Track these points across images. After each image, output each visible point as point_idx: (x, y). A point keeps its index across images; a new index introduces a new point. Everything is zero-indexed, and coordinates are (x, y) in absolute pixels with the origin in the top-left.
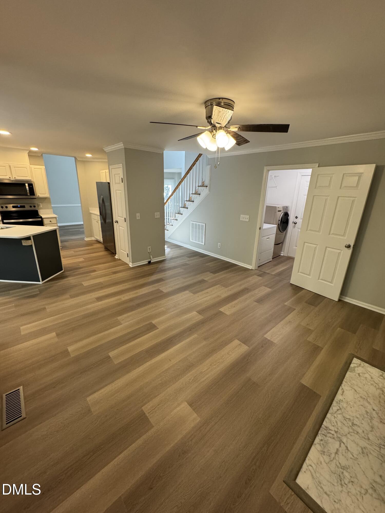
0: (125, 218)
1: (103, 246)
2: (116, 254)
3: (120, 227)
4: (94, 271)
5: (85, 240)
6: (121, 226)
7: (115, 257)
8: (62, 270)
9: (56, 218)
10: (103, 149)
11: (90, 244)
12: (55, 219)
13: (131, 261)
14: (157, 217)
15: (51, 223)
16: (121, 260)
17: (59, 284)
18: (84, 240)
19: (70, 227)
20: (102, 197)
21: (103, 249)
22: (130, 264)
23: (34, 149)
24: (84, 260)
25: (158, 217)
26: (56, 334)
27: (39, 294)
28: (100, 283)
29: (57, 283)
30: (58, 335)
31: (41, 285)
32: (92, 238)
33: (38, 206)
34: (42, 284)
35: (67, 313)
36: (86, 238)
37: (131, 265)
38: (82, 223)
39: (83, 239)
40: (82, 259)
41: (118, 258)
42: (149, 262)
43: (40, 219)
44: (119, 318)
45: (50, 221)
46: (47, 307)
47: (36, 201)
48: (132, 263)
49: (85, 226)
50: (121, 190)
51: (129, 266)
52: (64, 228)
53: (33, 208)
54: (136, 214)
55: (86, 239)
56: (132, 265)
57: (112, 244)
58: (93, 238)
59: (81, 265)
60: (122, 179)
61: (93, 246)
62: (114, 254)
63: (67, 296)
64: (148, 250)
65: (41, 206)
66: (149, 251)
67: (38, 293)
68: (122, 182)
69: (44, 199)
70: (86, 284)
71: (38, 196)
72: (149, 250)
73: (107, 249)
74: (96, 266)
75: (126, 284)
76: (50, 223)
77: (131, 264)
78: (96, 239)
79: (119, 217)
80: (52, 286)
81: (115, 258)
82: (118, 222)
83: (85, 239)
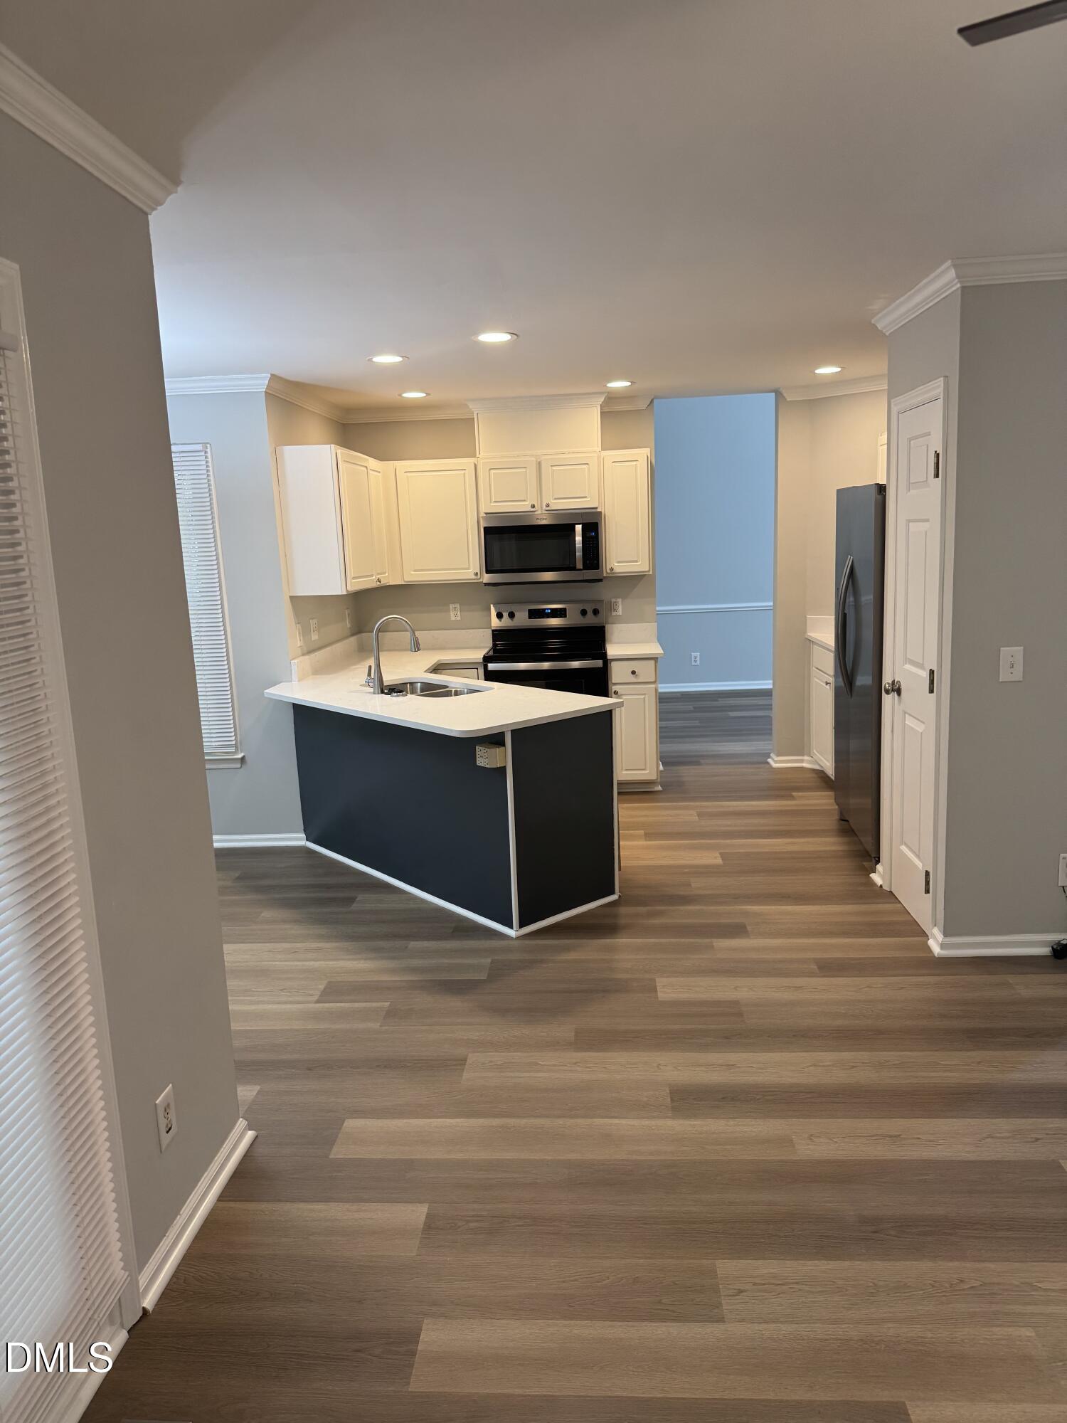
0: (932, 672)
1: (837, 807)
2: (878, 862)
3: (910, 722)
4: (738, 930)
5: (771, 766)
6: (910, 715)
7: (872, 875)
8: (613, 893)
9: (655, 659)
10: (873, 321)
11: (785, 785)
12: (652, 662)
13: (941, 922)
15: (635, 680)
16: (900, 902)
17: (572, 956)
18: (768, 763)
19: (732, 701)
20: (850, 558)
21: (832, 822)
22: (935, 938)
23: (619, 385)
24: (719, 861)
26: (428, 1216)
27: (484, 981)
28: (733, 1009)
29: (568, 949)
30: (430, 1225)
31: (511, 943)
32: (802, 761)
33: (611, 607)
34: (518, 938)
35: (524, 1121)
36: (776, 758)
37: (936, 944)
38: (767, 684)
39: (762, 759)
40: (713, 858)
41: (886, 888)
42: (1060, 953)
43: (599, 663)
44: (727, 1267)
45: (633, 673)
46: (473, 1058)
47: (602, 592)
48: (946, 934)
49: (776, 701)
50: (927, 520)
51: (929, 949)
52: (715, 703)
53: (590, 620)
54: (999, 650)
55: (777, 762)
56: (943, 946)
57: (868, 802)
58: (806, 758)
59: (698, 885)
60: (937, 455)
61: (793, 798)
62: (870, 856)
63: (563, 1029)
65: (620, 612)
66: (1062, 882)
67: (483, 976)
68: (937, 476)
69: (633, 581)
70: (670, 989)
71: (612, 569)
72: (1066, 876)
73: (846, 827)
74: (756, 908)
75: (864, 1056)
76: (632, 678)
77: (940, 937)
78: (817, 767)
79: (908, 667)
80: (542, 961)
81: (873, 884)
82: (899, 692)
83: (770, 760)
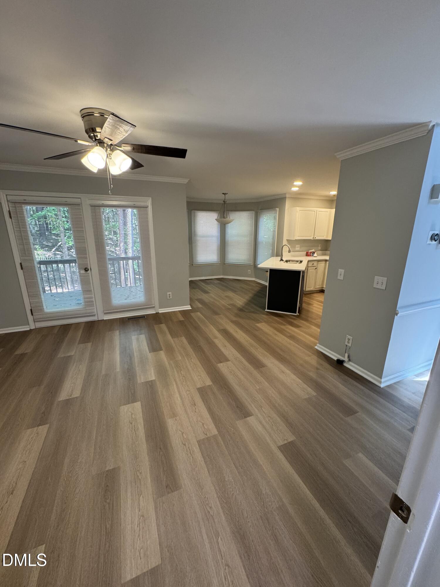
14: (379, 286)
25: (380, 288)
42: (340, 362)
54: (338, 270)
64: (347, 340)
66: (346, 343)
72: (348, 343)
